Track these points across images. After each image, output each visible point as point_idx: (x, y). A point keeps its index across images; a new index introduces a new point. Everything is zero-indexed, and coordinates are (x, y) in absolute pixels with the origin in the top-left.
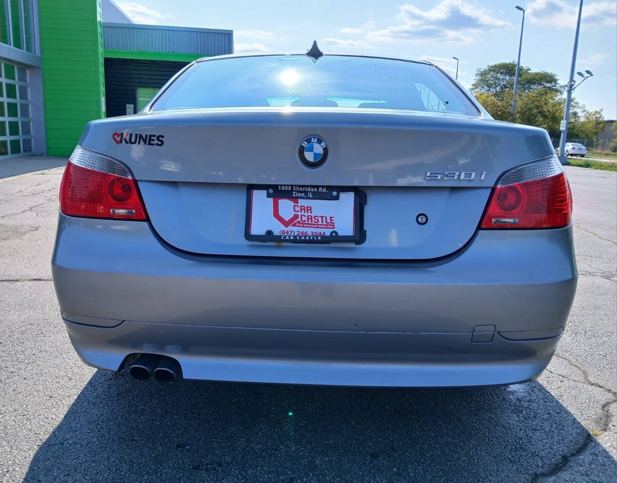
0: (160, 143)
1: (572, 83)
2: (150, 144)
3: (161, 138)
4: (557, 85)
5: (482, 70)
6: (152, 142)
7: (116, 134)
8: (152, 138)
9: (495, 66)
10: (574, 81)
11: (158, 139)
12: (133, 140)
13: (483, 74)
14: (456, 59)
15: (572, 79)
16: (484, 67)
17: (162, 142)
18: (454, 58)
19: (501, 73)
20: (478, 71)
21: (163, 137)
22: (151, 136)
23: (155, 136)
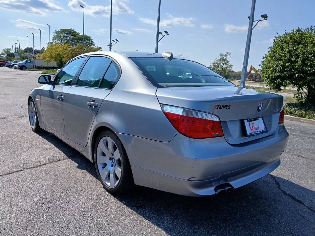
0: (229, 108)
1: (111, 44)
2: (226, 108)
3: (230, 106)
4: (92, 42)
5: (57, 31)
6: (227, 108)
7: (216, 105)
8: (227, 106)
9: (63, 30)
10: (112, 44)
11: (229, 107)
12: (221, 108)
13: (58, 33)
14: (49, 25)
15: (111, 43)
16: (58, 30)
17: (230, 107)
18: (47, 24)
19: (66, 34)
20: (56, 31)
21: (230, 105)
22: (227, 105)
23: (228, 105)
